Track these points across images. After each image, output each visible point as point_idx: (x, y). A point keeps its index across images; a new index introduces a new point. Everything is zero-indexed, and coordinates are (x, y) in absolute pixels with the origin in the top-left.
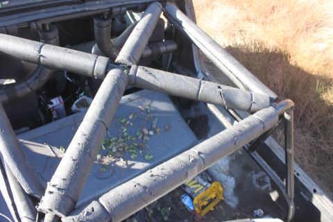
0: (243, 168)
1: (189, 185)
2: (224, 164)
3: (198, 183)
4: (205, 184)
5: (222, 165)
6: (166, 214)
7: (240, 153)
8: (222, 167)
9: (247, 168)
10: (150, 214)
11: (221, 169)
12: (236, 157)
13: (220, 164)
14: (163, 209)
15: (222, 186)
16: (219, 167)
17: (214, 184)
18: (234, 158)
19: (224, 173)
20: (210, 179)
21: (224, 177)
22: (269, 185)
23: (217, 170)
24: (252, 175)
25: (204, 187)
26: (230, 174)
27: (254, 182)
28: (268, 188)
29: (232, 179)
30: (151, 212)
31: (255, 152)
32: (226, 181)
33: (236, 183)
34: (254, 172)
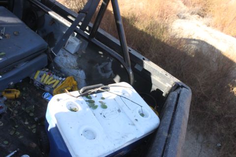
0: (89, 62)
1: (46, 83)
2: (73, 61)
3: (54, 79)
4: (60, 79)
5: (71, 62)
6: (31, 111)
7: (84, 52)
8: (72, 64)
9: (92, 62)
10: (15, 115)
11: (71, 66)
12: (82, 56)
13: (70, 62)
14: (27, 108)
15: (75, 80)
16: (70, 65)
17: (68, 78)
18: (80, 56)
19: (74, 68)
20: (64, 75)
21: (75, 72)
22: (111, 72)
23: (68, 68)
24: (97, 66)
25: (60, 81)
26: (80, 68)
27: (100, 72)
28: (111, 75)
29: (82, 71)
30: (16, 112)
31: (94, 39)
32: (77, 75)
33: (86, 74)
34: (98, 64)
